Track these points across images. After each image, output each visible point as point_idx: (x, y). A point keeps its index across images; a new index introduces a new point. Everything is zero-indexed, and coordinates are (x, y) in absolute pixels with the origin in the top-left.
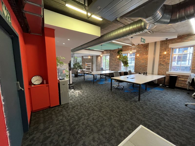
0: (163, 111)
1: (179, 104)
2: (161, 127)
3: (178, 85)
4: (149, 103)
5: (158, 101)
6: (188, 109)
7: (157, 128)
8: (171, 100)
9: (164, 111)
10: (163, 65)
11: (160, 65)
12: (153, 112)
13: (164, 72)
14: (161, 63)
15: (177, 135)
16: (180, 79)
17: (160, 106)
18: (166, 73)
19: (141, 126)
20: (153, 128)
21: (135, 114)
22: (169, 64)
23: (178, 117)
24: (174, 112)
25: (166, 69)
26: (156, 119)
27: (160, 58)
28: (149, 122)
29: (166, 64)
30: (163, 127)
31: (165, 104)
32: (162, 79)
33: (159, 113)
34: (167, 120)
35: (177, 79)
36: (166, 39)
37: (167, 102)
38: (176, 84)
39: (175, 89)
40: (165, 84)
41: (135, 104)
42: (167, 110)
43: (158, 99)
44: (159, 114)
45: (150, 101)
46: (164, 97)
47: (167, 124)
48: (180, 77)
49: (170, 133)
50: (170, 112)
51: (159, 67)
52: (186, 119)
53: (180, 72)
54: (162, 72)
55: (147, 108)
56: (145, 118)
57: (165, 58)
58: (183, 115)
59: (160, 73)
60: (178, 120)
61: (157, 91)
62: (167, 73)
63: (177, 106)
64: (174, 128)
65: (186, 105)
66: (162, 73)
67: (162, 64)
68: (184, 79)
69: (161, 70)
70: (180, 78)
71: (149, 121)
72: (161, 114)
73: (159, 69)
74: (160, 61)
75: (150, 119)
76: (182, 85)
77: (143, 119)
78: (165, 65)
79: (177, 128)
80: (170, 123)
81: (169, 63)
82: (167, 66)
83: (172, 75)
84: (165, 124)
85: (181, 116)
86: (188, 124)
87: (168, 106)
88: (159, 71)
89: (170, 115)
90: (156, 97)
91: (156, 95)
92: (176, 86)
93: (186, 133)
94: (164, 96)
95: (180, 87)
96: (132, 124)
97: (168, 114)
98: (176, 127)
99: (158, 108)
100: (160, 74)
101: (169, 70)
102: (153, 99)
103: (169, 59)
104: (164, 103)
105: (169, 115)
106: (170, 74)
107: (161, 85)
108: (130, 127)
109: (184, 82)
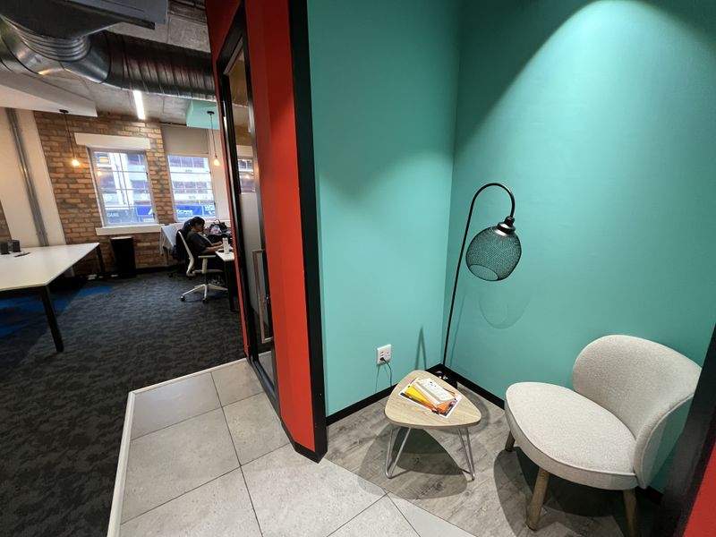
0: (151, 335)
1: (169, 303)
2: (173, 363)
3: (140, 263)
4: (103, 338)
5: (122, 320)
6: (190, 306)
7: (166, 370)
8: (149, 304)
9: (155, 332)
10: (74, 206)
11: (63, 206)
12: (131, 349)
13: (87, 231)
14: (68, 201)
15: (203, 353)
16: (139, 245)
17: (138, 329)
18: (98, 234)
19: (131, 395)
20: (161, 375)
21: (88, 387)
22: (96, 202)
23: (186, 326)
24: (173, 323)
25: (93, 219)
26: (152, 357)
27: (54, 180)
28: (142, 373)
29: (85, 203)
30: (176, 360)
31: (143, 318)
32: (92, 257)
33: (146, 342)
34: (173, 344)
35: (135, 247)
36: (61, 111)
37: (143, 313)
38: (137, 261)
39: (139, 276)
40: (107, 270)
41: (56, 366)
42: (159, 327)
43: (119, 317)
44: (149, 345)
45: (98, 333)
46: (127, 305)
47: (178, 350)
48: (139, 237)
49: (194, 358)
50: (166, 327)
51: (62, 216)
52: (199, 322)
53: (133, 224)
54: (79, 233)
55: (106, 352)
56: (124, 374)
57: (76, 183)
58: (191, 320)
59: (74, 235)
60: (189, 332)
61: (95, 299)
62: (99, 232)
63: (169, 309)
64: (194, 348)
65: (183, 300)
66: (82, 235)
67: (68, 203)
68: (148, 244)
69: (73, 225)
70: (140, 242)
71: (142, 370)
72: (154, 342)
73: (67, 222)
74: (58, 192)
75: (140, 367)
76: (151, 260)
77: (124, 379)
78: (82, 206)
79: (197, 344)
80: (182, 345)
81: (95, 199)
82: (92, 211)
83: (116, 236)
84: (175, 353)
85: (189, 322)
86: (206, 328)
87: (153, 318)
88: (69, 231)
89: (172, 331)
90: (107, 316)
91: (100, 309)
92: (137, 267)
93: (212, 342)
94: (126, 301)
95: (146, 266)
96: (103, 411)
97: (166, 332)
98: (195, 343)
99: (138, 335)
100: (75, 240)
101: (103, 224)
102: (105, 323)
103: (89, 186)
104: (140, 317)
105: (170, 334)
106: (109, 236)
107: (92, 277)
108: (106, 419)
109: (150, 252)
